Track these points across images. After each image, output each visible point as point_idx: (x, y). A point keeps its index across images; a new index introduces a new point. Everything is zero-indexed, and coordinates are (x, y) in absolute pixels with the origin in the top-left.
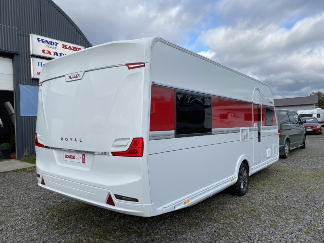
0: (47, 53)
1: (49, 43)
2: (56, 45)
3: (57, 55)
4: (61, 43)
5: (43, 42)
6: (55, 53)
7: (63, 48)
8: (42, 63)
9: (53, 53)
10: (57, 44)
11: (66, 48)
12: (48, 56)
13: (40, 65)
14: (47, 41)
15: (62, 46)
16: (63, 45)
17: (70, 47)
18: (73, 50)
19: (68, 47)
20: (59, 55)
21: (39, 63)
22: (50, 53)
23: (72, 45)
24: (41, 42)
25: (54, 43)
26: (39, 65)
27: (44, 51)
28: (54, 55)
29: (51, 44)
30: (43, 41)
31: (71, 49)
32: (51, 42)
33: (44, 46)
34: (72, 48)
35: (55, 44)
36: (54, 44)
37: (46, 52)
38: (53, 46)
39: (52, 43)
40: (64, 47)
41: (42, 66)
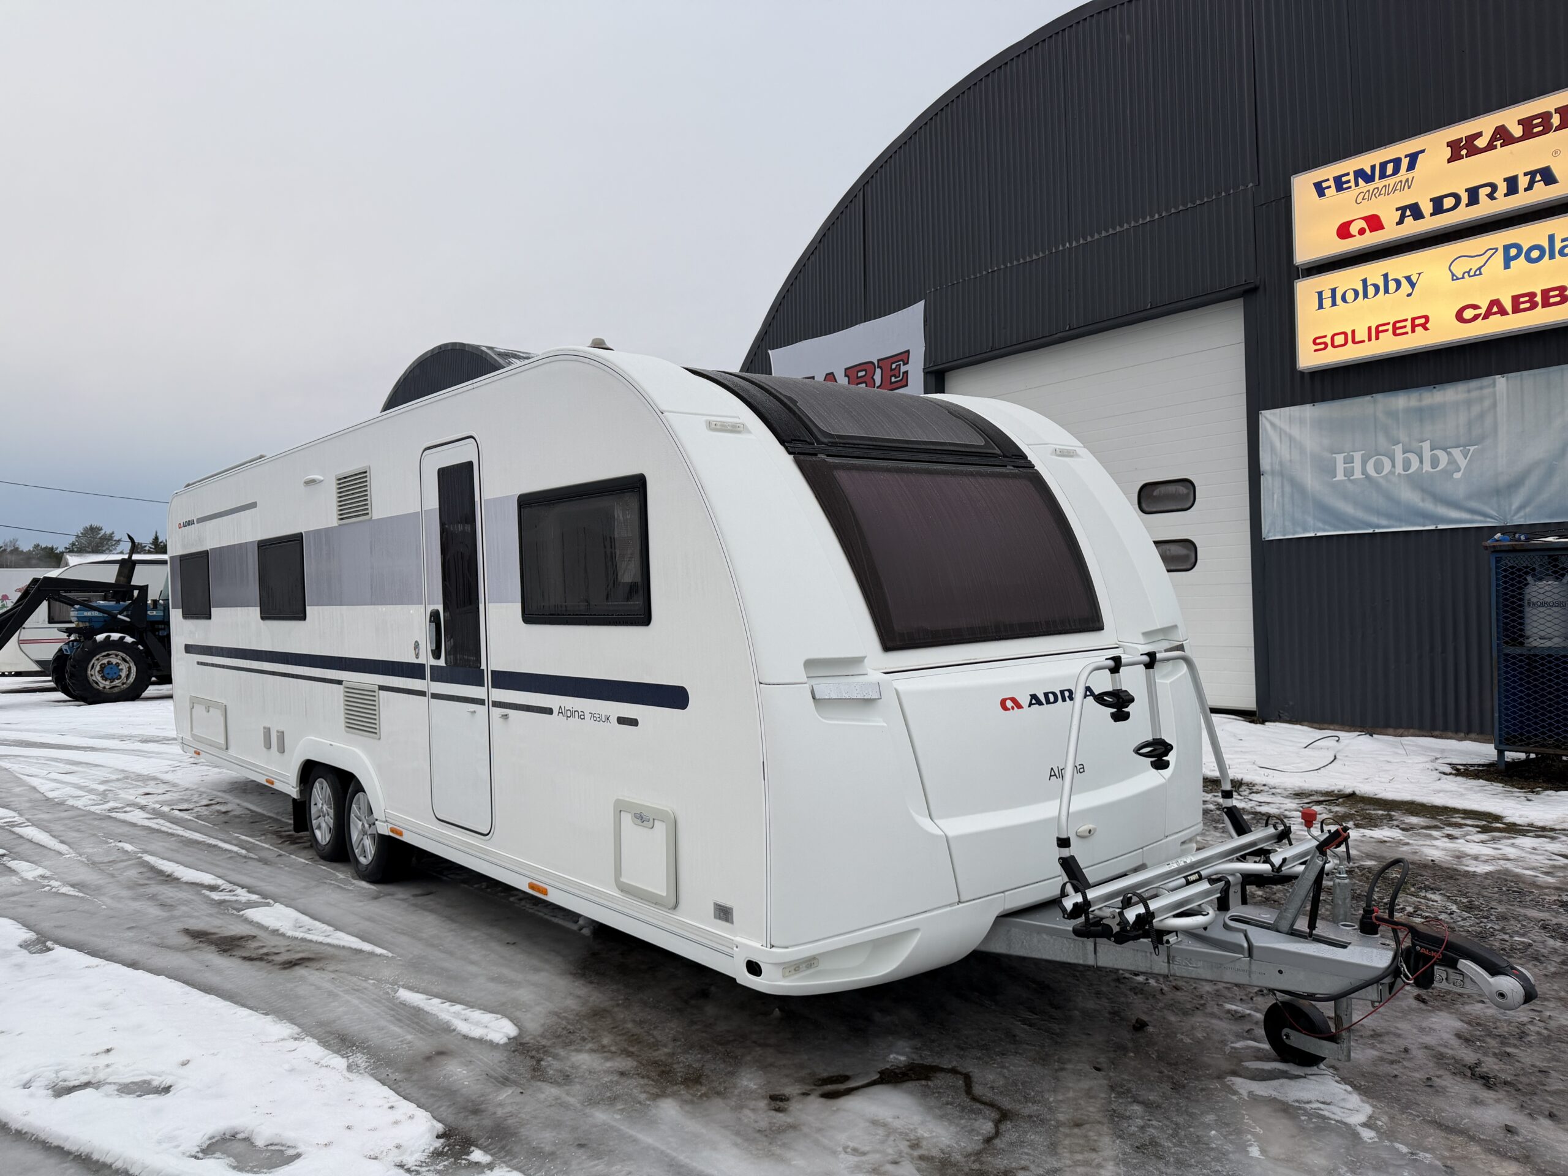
0: (1362, 232)
1: (1369, 179)
2: (1411, 167)
4: (1436, 143)
6: (1403, 209)
7: (1455, 157)
8: (1334, 291)
10: (1413, 158)
11: (1474, 151)
13: (1327, 302)
15: (1448, 152)
16: (1454, 145)
17: (1501, 132)
18: (1528, 135)
19: (1481, 143)
20: (1427, 208)
21: (1320, 294)
24: (1331, 192)
25: (1397, 162)
26: (1321, 307)
28: (1400, 222)
29: (1383, 175)
30: (1340, 184)
31: (1509, 140)
32: (1383, 166)
33: (1348, 205)
34: (1517, 131)
35: (1405, 163)
36: (1396, 171)
37: (1354, 229)
38: (1391, 181)
39: (1390, 169)
40: (1460, 150)
41: (1334, 304)
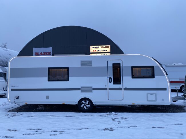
3: (99, 51)
4: (100, 46)
5: (93, 47)
9: (97, 51)
10: (98, 47)
12: (95, 52)
14: (95, 47)
17: (104, 47)
22: (96, 51)
23: (105, 46)
27: (94, 51)
31: (104, 48)
33: (94, 49)
38: (97, 48)
40: (102, 47)
